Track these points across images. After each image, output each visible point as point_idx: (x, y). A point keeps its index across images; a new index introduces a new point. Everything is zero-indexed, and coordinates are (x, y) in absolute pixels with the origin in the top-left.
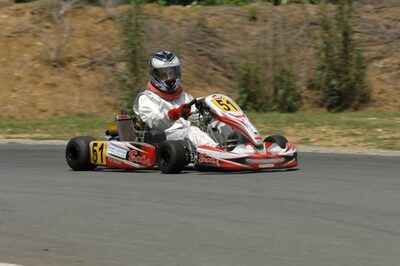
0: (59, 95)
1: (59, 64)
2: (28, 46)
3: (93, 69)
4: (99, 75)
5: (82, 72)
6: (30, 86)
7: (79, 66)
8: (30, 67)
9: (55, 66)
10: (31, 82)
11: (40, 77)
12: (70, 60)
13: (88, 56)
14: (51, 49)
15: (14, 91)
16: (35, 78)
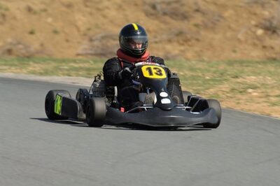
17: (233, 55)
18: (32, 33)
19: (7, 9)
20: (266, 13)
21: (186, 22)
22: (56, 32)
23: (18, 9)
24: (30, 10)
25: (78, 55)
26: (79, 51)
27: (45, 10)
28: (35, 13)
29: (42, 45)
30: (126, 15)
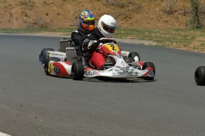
0: (168, 26)
1: (170, 12)
2: (159, 5)
3: (185, 15)
4: (187, 18)
5: (180, 16)
6: (157, 21)
7: (179, 14)
8: (158, 14)
9: (169, 14)
10: (157, 20)
11: (161, 18)
12: (176, 11)
13: (184, 10)
14: (167, 7)
15: (149, 24)
16: (159, 18)
17: (149, 25)
18: (47, 15)
19: (34, 3)
20: (164, 4)
21: (124, 9)
22: (59, 14)
23: (39, 3)
24: (45, 3)
25: (71, 26)
26: (71, 24)
27: (53, 3)
28: (48, 4)
29: (52, 21)
30: (94, 5)
